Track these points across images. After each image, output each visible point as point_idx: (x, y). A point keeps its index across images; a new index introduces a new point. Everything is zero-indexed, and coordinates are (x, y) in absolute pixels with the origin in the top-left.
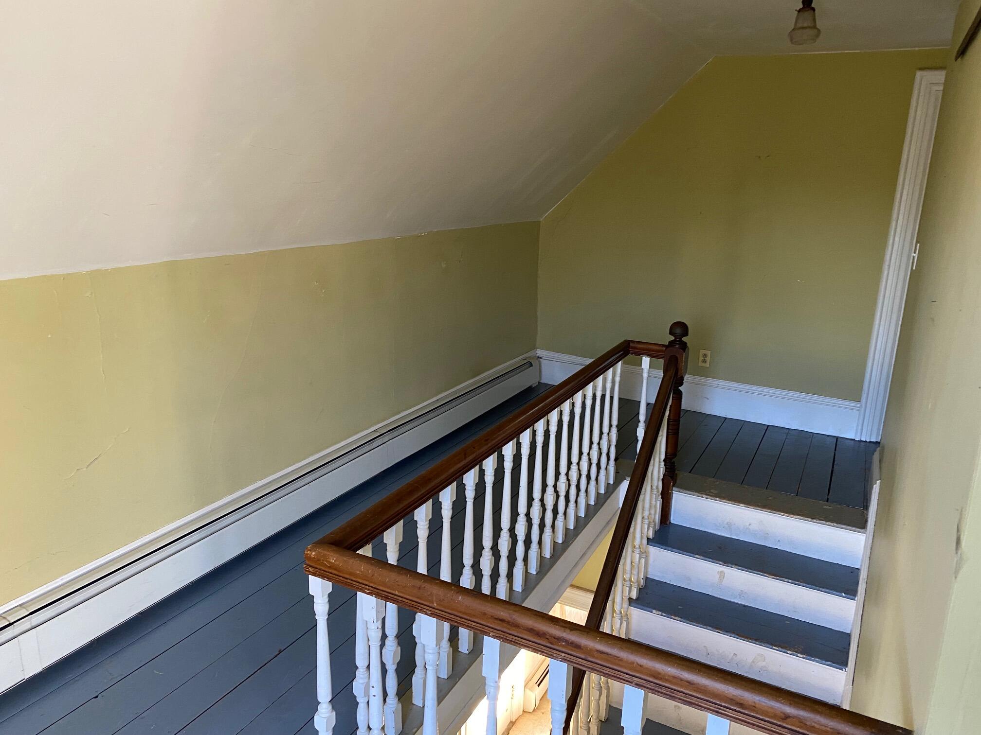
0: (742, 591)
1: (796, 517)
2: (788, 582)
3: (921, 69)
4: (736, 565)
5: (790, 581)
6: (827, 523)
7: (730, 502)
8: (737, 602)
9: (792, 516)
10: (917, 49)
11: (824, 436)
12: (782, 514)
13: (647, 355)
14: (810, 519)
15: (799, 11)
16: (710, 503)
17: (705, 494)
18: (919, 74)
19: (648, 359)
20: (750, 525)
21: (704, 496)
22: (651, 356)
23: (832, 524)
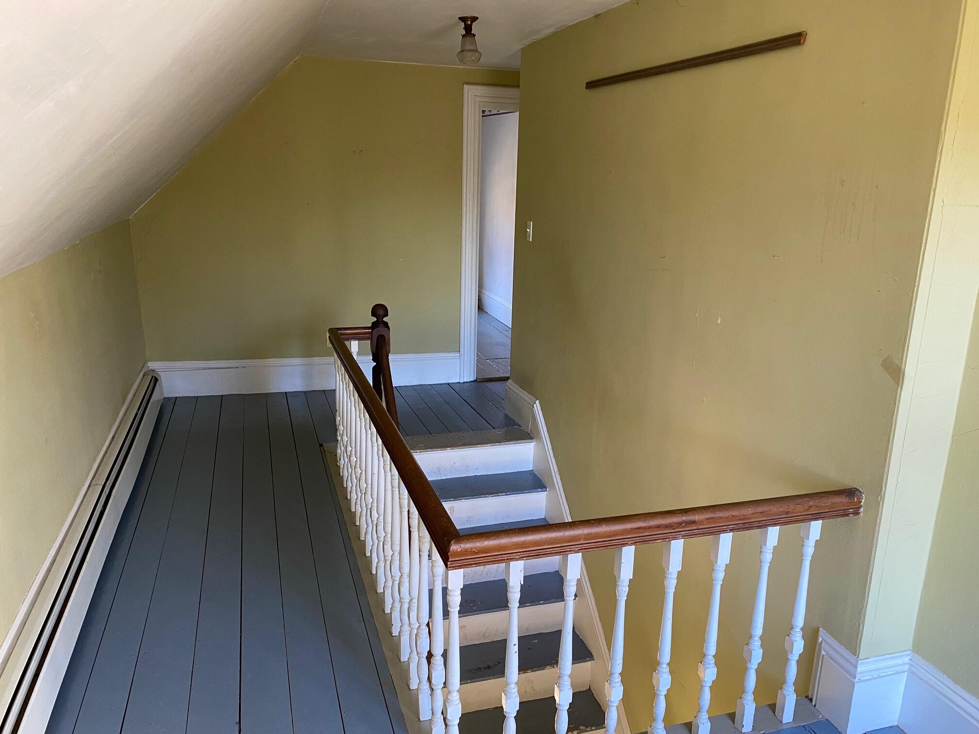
0: (468, 517)
1: (489, 445)
2: (502, 495)
3: (467, 84)
4: (464, 496)
5: (504, 494)
6: (510, 443)
7: (439, 449)
8: (465, 527)
9: (486, 445)
10: (461, 67)
11: (438, 385)
12: (479, 446)
13: (355, 339)
14: (498, 444)
15: (463, 36)
16: (424, 456)
17: (418, 449)
18: (466, 87)
19: (357, 342)
20: (454, 463)
21: (418, 451)
22: (359, 339)
23: (513, 442)
